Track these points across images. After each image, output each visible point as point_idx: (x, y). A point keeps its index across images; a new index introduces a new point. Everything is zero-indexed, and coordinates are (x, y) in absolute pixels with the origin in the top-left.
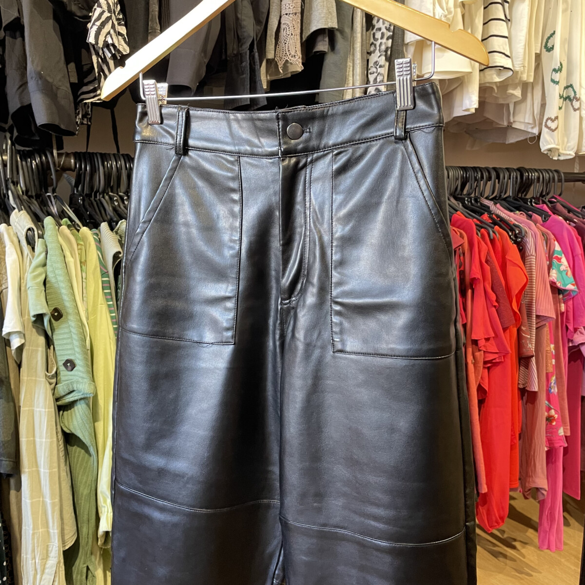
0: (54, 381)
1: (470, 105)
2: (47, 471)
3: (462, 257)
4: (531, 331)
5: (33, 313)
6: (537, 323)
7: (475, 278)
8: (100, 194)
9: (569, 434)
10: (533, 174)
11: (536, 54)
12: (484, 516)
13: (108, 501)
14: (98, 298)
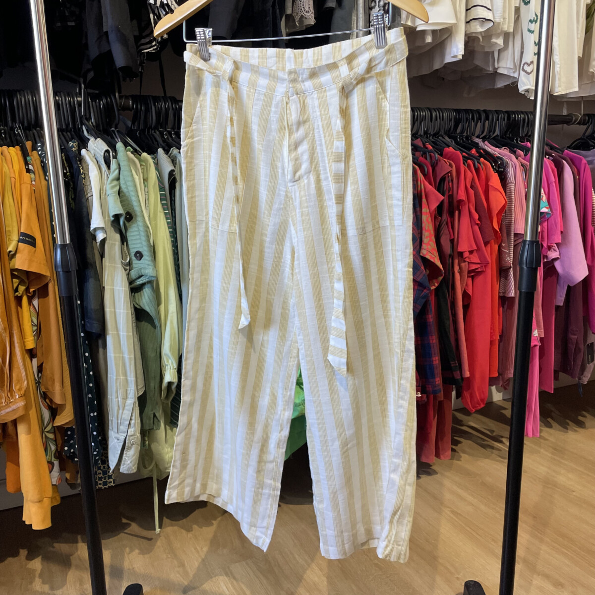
0: (128, 268)
1: (457, 52)
2: (125, 334)
3: (450, 184)
4: (510, 247)
5: (112, 213)
6: (514, 241)
7: (461, 200)
8: (152, 130)
9: (543, 336)
10: (519, 116)
11: (515, 7)
12: (468, 399)
13: (170, 361)
14: (157, 207)
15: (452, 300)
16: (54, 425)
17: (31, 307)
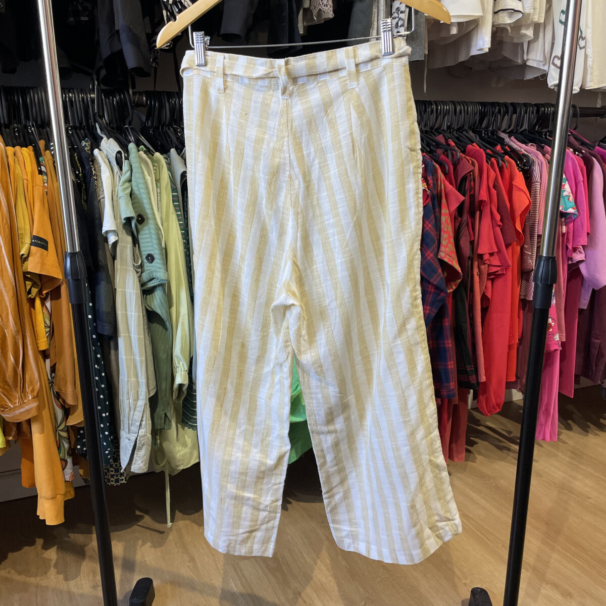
0: (140, 270)
1: (483, 45)
2: (136, 336)
3: (472, 183)
4: (533, 249)
5: (124, 216)
6: (537, 243)
7: (482, 200)
8: (166, 127)
9: (564, 340)
10: (549, 109)
12: (484, 402)
13: (181, 363)
14: (170, 209)
15: (471, 303)
16: (68, 424)
17: (44, 308)
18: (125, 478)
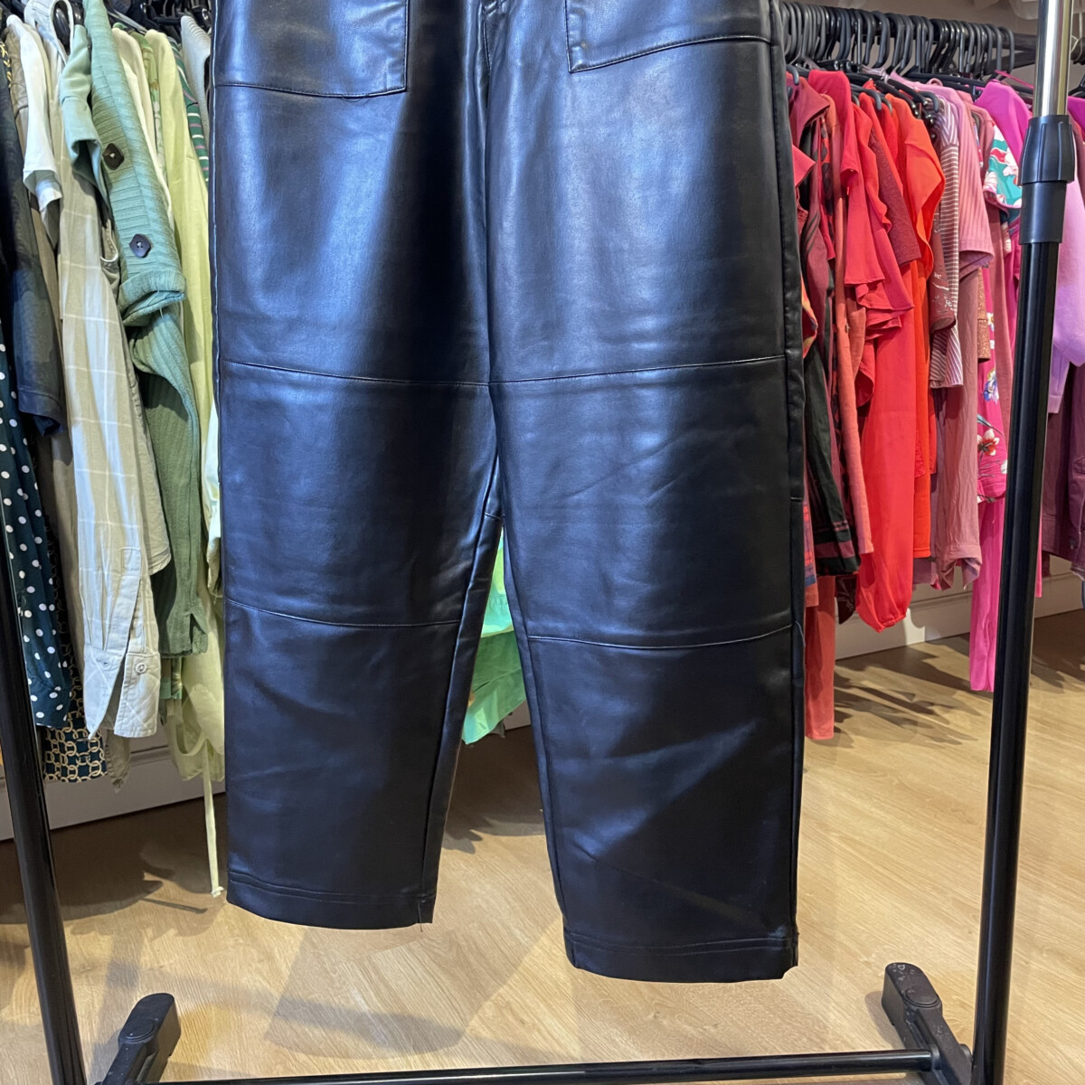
0: (116, 276)
2: (115, 425)
3: (826, 139)
4: (951, 282)
5: (72, 138)
6: (961, 270)
7: (849, 170)
10: (958, 31)
12: (870, 603)
14: (183, 149)
15: (834, 392)
18: (103, 763)
